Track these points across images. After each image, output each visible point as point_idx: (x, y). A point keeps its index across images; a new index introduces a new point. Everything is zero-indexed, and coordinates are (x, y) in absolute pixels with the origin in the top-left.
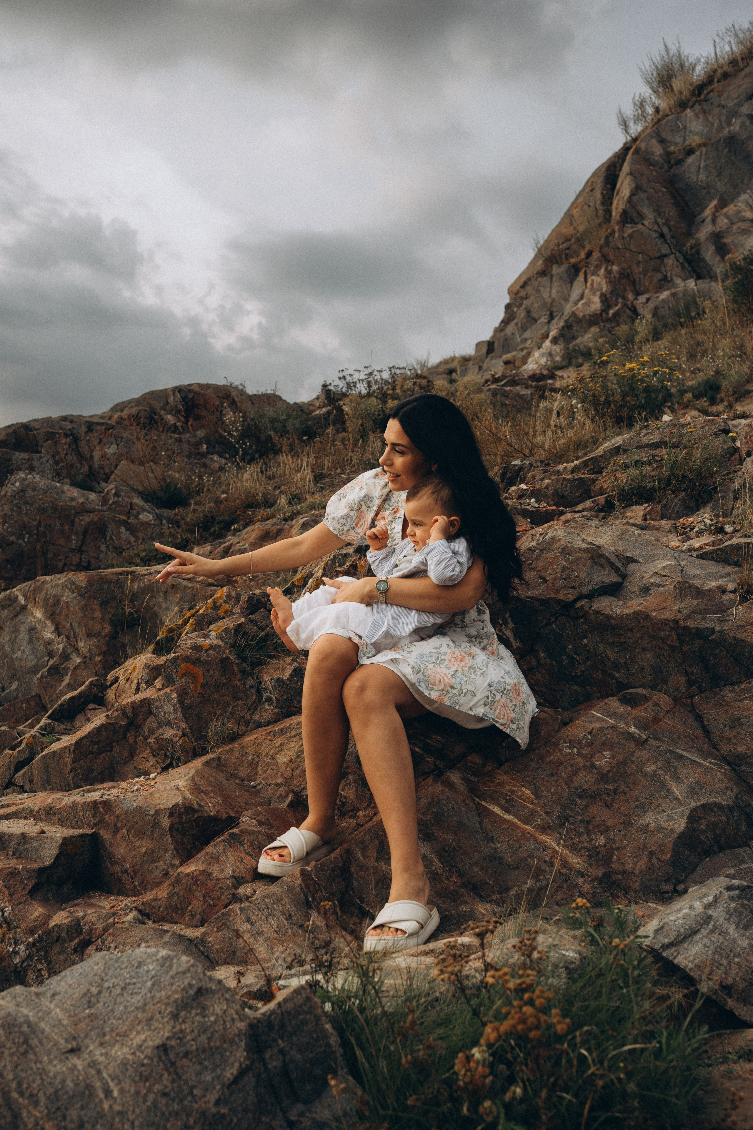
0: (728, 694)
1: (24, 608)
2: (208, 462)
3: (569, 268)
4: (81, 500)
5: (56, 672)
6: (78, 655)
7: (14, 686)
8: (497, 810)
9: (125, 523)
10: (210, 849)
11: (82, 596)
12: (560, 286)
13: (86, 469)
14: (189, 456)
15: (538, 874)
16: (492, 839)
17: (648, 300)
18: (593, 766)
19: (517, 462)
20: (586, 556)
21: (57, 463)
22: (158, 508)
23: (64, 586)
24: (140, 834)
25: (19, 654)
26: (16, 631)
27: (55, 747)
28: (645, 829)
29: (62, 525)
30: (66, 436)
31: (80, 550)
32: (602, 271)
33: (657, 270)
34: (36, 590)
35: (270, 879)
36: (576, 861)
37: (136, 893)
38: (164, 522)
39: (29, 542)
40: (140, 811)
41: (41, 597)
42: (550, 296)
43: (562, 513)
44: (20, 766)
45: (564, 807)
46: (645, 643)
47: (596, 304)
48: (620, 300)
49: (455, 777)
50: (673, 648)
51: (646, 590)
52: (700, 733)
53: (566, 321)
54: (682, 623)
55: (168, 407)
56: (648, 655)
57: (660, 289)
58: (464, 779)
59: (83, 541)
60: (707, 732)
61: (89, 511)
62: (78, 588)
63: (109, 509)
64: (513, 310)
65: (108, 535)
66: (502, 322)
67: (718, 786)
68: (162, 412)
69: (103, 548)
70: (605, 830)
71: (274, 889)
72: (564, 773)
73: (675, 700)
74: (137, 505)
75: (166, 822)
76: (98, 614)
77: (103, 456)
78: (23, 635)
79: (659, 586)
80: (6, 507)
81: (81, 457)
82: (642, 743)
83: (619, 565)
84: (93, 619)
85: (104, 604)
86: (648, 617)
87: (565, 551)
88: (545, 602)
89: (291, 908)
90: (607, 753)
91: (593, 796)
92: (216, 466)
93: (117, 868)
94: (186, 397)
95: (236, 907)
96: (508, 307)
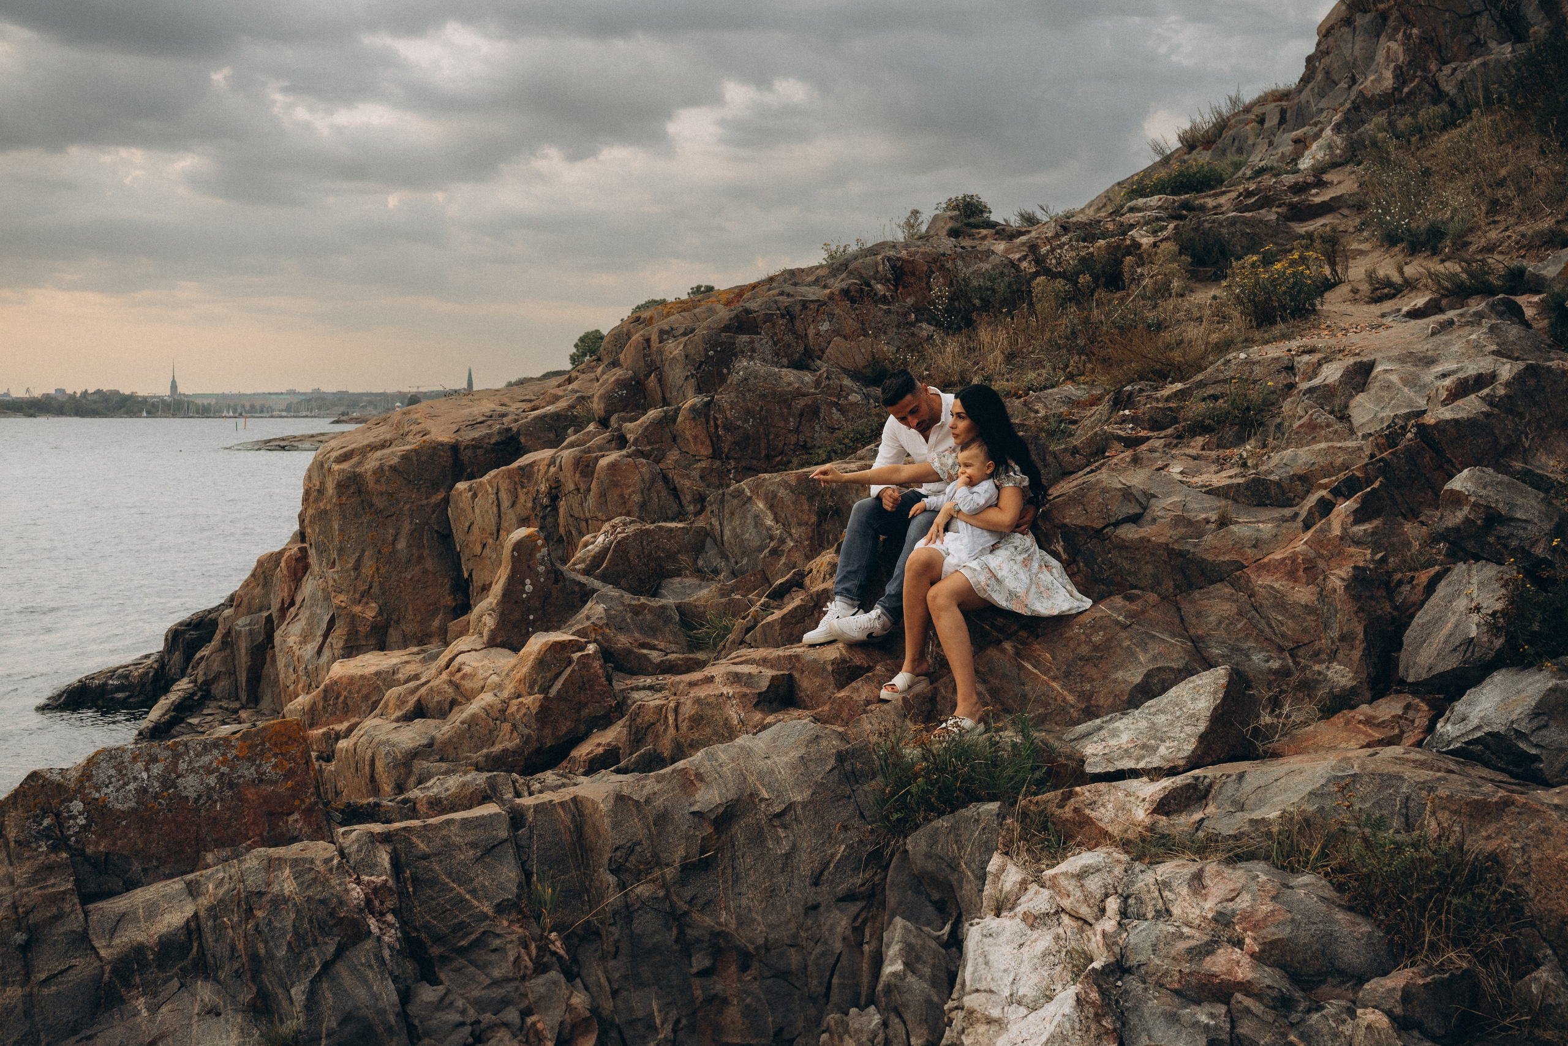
0: (1197, 595)
1: (750, 498)
2: (916, 331)
3: (1375, 18)
4: (797, 385)
5: (775, 553)
6: (792, 539)
7: (745, 561)
8: (1030, 667)
9: (836, 404)
10: (854, 684)
11: (793, 492)
12: (1364, 41)
13: (801, 348)
14: (898, 326)
15: (1046, 705)
16: (1023, 684)
17: (1455, 70)
18: (1091, 641)
19: (1129, 388)
20: (1120, 494)
21: (775, 344)
22: (867, 386)
23: (779, 484)
24: (816, 674)
25: (747, 536)
26: (745, 517)
27: (770, 619)
28: (1115, 681)
29: (780, 409)
30: (783, 316)
31: (797, 431)
32: (1400, 36)
33: (1468, 31)
34: (758, 486)
35: (886, 701)
36: (1071, 699)
37: (813, 708)
38: (871, 401)
39: (753, 425)
40: (815, 661)
41: (762, 491)
42: (1352, 54)
43: (1148, 438)
44: (748, 630)
45: (1069, 666)
46: (1148, 558)
47: (1388, 81)
48: (1419, 73)
49: (1008, 646)
50: (1165, 562)
51: (1154, 520)
52: (1177, 621)
53: (1353, 102)
54: (1171, 546)
55: (878, 276)
56: (1150, 566)
57: (1470, 55)
58: (1014, 647)
59: (800, 422)
60: (1182, 620)
61: (804, 395)
62: (790, 486)
63: (822, 392)
64: (1314, 65)
65: (821, 415)
66: (1301, 80)
67: (1175, 656)
68: (873, 282)
69: (817, 428)
70: (1091, 680)
71: (886, 707)
72: (1072, 644)
73: (1163, 599)
74: (846, 386)
75: (830, 668)
76: (806, 507)
77: (818, 334)
78: (750, 520)
79: (1162, 517)
80: (733, 395)
81: (797, 336)
82: (1125, 627)
83: (1143, 500)
84: (802, 511)
85: (811, 498)
86: (1149, 541)
87: (1104, 490)
88: (1083, 528)
89: (894, 717)
90: (1101, 633)
91: (1087, 660)
92: (925, 333)
93: (802, 694)
94: (895, 266)
95: (864, 716)
96: (1310, 60)
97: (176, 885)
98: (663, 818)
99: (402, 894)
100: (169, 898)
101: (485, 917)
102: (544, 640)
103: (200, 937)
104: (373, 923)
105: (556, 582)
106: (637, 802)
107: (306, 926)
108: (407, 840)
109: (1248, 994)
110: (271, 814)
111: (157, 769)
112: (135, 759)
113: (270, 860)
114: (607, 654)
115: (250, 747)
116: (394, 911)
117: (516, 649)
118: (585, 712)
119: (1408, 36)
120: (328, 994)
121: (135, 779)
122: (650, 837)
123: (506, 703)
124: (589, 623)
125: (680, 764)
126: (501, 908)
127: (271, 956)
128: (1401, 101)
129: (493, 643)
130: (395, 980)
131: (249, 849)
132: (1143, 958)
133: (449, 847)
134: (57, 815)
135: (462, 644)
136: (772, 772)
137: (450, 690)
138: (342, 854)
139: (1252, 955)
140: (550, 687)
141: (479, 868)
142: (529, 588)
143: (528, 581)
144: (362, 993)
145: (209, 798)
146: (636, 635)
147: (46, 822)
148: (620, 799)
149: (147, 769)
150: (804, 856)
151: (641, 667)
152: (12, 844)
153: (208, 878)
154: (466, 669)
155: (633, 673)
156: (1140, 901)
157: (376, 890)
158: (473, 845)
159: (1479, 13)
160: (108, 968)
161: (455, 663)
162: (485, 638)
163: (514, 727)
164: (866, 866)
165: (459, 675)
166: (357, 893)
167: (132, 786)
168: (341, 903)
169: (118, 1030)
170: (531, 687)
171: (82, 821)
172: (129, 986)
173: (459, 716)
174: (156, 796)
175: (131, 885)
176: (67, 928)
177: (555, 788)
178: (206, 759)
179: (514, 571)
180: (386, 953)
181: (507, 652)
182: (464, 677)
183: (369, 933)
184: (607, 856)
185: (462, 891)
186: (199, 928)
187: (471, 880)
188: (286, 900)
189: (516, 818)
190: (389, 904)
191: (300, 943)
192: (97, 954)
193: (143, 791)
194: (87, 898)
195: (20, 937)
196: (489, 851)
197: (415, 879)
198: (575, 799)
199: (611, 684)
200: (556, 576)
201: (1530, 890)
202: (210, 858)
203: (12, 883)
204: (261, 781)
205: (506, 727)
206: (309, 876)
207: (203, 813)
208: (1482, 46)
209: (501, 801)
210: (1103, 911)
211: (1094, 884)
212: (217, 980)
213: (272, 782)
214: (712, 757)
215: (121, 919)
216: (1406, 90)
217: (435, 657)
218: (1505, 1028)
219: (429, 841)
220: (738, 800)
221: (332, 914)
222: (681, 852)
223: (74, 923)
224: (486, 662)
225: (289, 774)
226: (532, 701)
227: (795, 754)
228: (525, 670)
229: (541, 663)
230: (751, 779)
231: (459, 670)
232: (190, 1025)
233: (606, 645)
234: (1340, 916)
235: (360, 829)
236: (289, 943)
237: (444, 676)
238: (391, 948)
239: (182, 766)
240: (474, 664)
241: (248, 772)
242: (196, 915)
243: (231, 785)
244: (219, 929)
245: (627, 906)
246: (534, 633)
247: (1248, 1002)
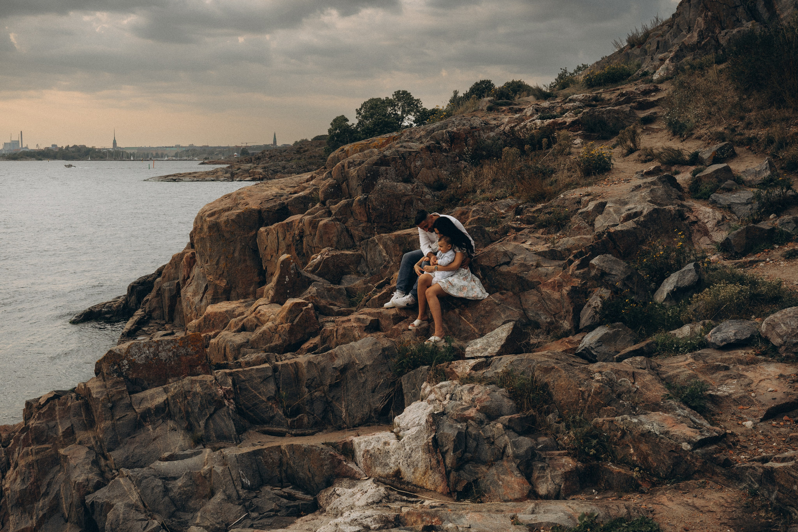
1: (377, 243)
2: (459, 165)
5: (386, 267)
8: (463, 318)
9: (420, 200)
10: (400, 323)
11: (393, 241)
13: (408, 172)
14: (451, 163)
16: (460, 325)
19: (521, 206)
20: (503, 253)
22: (434, 192)
23: (387, 238)
24: (387, 319)
25: (376, 259)
26: (375, 251)
27: (375, 297)
34: (380, 238)
35: (410, 330)
37: (385, 332)
38: (436, 198)
40: (387, 314)
41: (382, 241)
45: (477, 319)
47: (695, 38)
49: (457, 310)
54: (518, 275)
55: (443, 139)
56: (511, 282)
57: (734, 26)
58: (459, 311)
60: (520, 303)
61: (407, 195)
62: (392, 238)
63: (414, 194)
65: (414, 204)
68: (441, 142)
73: (514, 294)
74: (425, 192)
75: (392, 317)
77: (415, 166)
78: (377, 253)
79: (516, 263)
80: (376, 195)
81: (406, 167)
82: (498, 305)
88: (488, 267)
89: (412, 336)
90: (489, 307)
92: (463, 166)
93: (382, 327)
94: (451, 135)
95: (402, 335)
97: (160, 389)
98: (323, 370)
99: (236, 393)
100: (158, 393)
101: (264, 401)
102: (292, 302)
103: (169, 406)
104: (226, 402)
105: (298, 277)
106: (315, 364)
107: (204, 402)
108: (237, 375)
109: (472, 420)
110: (190, 366)
111: (152, 350)
112: (144, 346)
113: (192, 380)
114: (316, 307)
115: (183, 343)
116: (233, 399)
117: (282, 304)
118: (307, 331)
119: (706, 16)
120: (212, 424)
121: (145, 353)
122: (319, 376)
123: (277, 326)
124: (309, 295)
125: (330, 351)
126: (269, 399)
127: (193, 412)
128: (699, 49)
129: (272, 302)
130: (234, 420)
131: (184, 378)
132: (449, 411)
133: (251, 378)
134: (119, 365)
135: (261, 301)
136: (360, 354)
137: (255, 320)
138: (216, 379)
139: (477, 410)
140: (294, 320)
141: (262, 385)
142: (287, 279)
143: (287, 277)
144: (223, 424)
145: (170, 360)
146: (329, 300)
147: (115, 367)
148: (310, 362)
149: (148, 350)
150: (370, 383)
151: (330, 313)
152: (105, 374)
153: (171, 387)
154: (262, 312)
155: (327, 315)
156: (456, 396)
157: (227, 391)
158: (260, 377)
159: (738, 6)
160: (139, 416)
161: (257, 310)
162: (270, 299)
163: (280, 336)
164: (390, 386)
165: (259, 314)
166: (221, 392)
167: (143, 355)
168: (216, 395)
169: (143, 435)
170: (287, 320)
171: (127, 367)
172: (146, 421)
173: (259, 331)
174: (152, 359)
175: (144, 389)
176: (125, 402)
177: (289, 359)
178: (169, 346)
179: (281, 273)
180: (231, 412)
181: (278, 305)
182: (261, 315)
183: (225, 405)
184: (305, 382)
185: (256, 393)
186: (168, 403)
187: (259, 389)
188: (198, 394)
189: (275, 369)
190: (231, 396)
191: (202, 408)
192: (135, 411)
193: (147, 357)
194: (131, 393)
195: (110, 405)
196: (265, 380)
197: (240, 388)
198: (295, 363)
199: (317, 319)
200: (298, 274)
201: (554, 393)
202: (170, 380)
203: (106, 387)
204: (187, 354)
205: (277, 335)
206: (205, 386)
207: (168, 365)
208: (740, 22)
209: (270, 363)
210: (445, 398)
211: (444, 390)
212: (174, 420)
213: (191, 355)
214: (341, 349)
215: (142, 400)
216: (703, 43)
217: (251, 305)
218: (540, 431)
219: (245, 376)
220: (348, 364)
221: (213, 398)
222: (329, 381)
223: (127, 401)
224: (270, 310)
225: (197, 352)
226: (286, 326)
227: (368, 349)
228: (284, 313)
229: (291, 311)
230: (353, 357)
231: (259, 312)
232: (166, 434)
233: (316, 304)
234: (506, 400)
235: (222, 371)
236: (199, 409)
237: (253, 315)
238: (232, 410)
239: (160, 349)
240: (265, 310)
241: (183, 351)
242: (167, 399)
243: (177, 356)
244: (175, 403)
245: (312, 399)
246: (289, 297)
247: (472, 422)
